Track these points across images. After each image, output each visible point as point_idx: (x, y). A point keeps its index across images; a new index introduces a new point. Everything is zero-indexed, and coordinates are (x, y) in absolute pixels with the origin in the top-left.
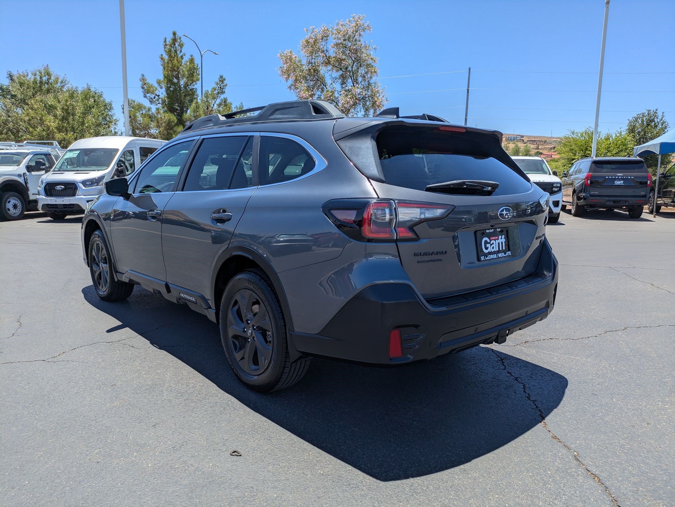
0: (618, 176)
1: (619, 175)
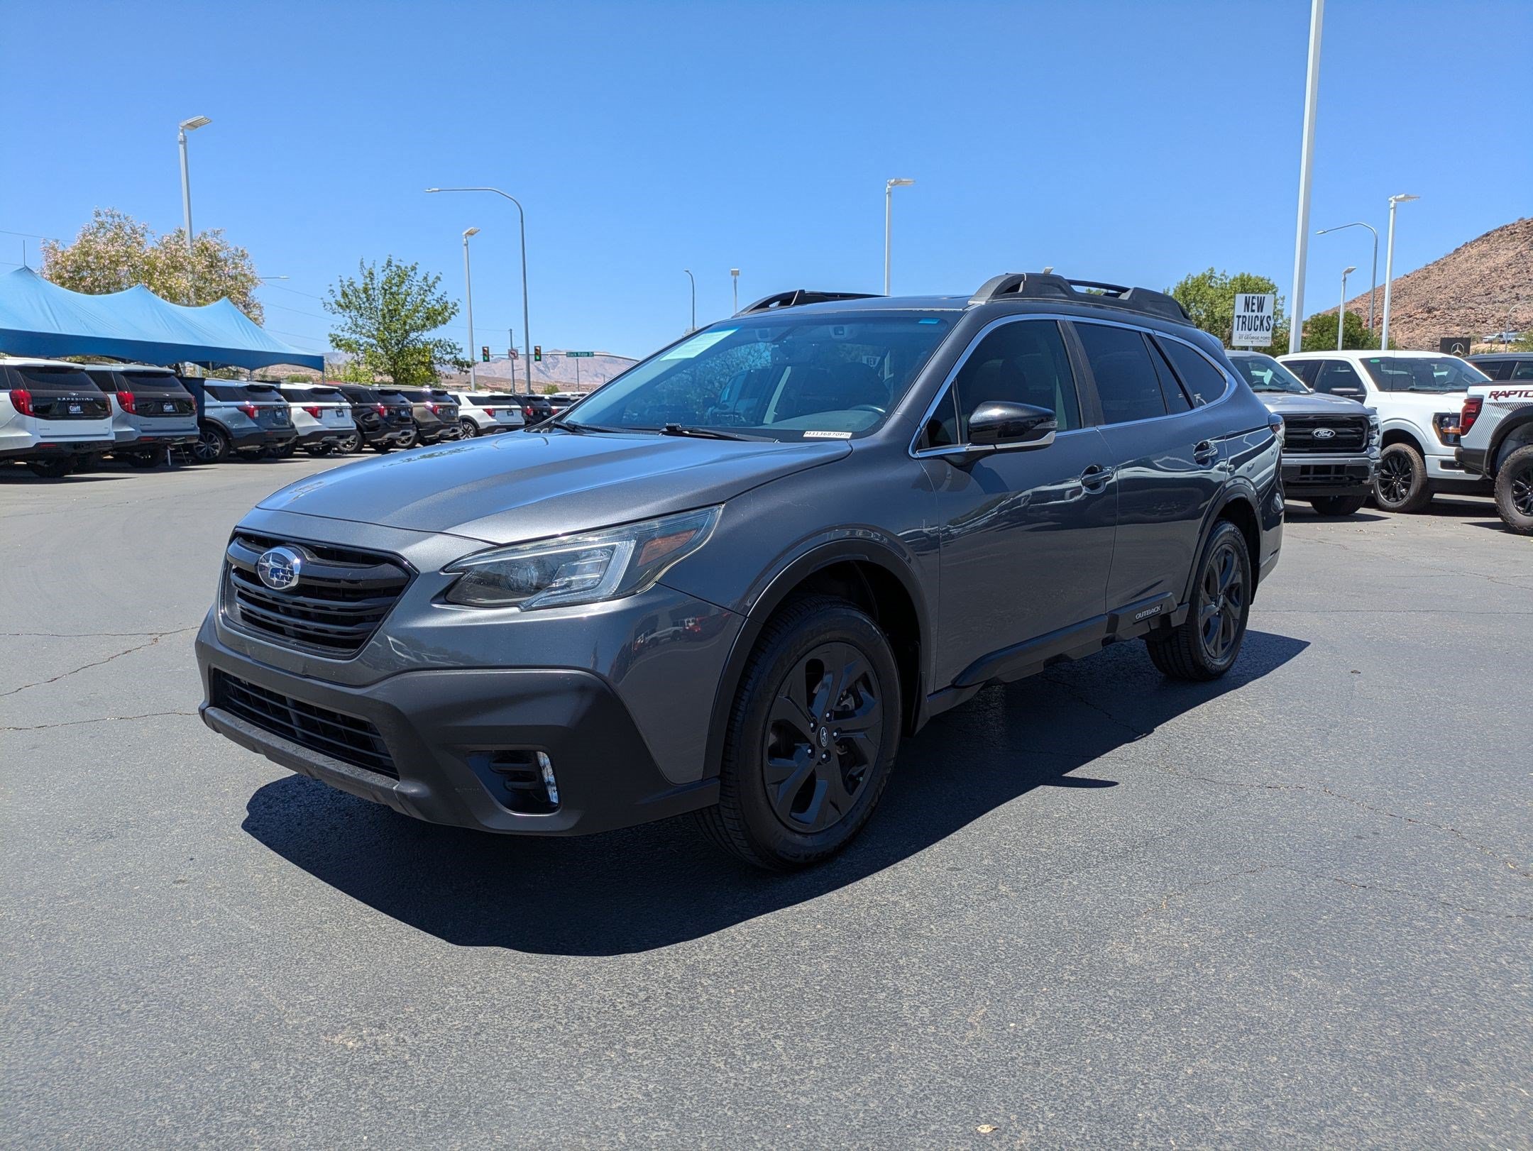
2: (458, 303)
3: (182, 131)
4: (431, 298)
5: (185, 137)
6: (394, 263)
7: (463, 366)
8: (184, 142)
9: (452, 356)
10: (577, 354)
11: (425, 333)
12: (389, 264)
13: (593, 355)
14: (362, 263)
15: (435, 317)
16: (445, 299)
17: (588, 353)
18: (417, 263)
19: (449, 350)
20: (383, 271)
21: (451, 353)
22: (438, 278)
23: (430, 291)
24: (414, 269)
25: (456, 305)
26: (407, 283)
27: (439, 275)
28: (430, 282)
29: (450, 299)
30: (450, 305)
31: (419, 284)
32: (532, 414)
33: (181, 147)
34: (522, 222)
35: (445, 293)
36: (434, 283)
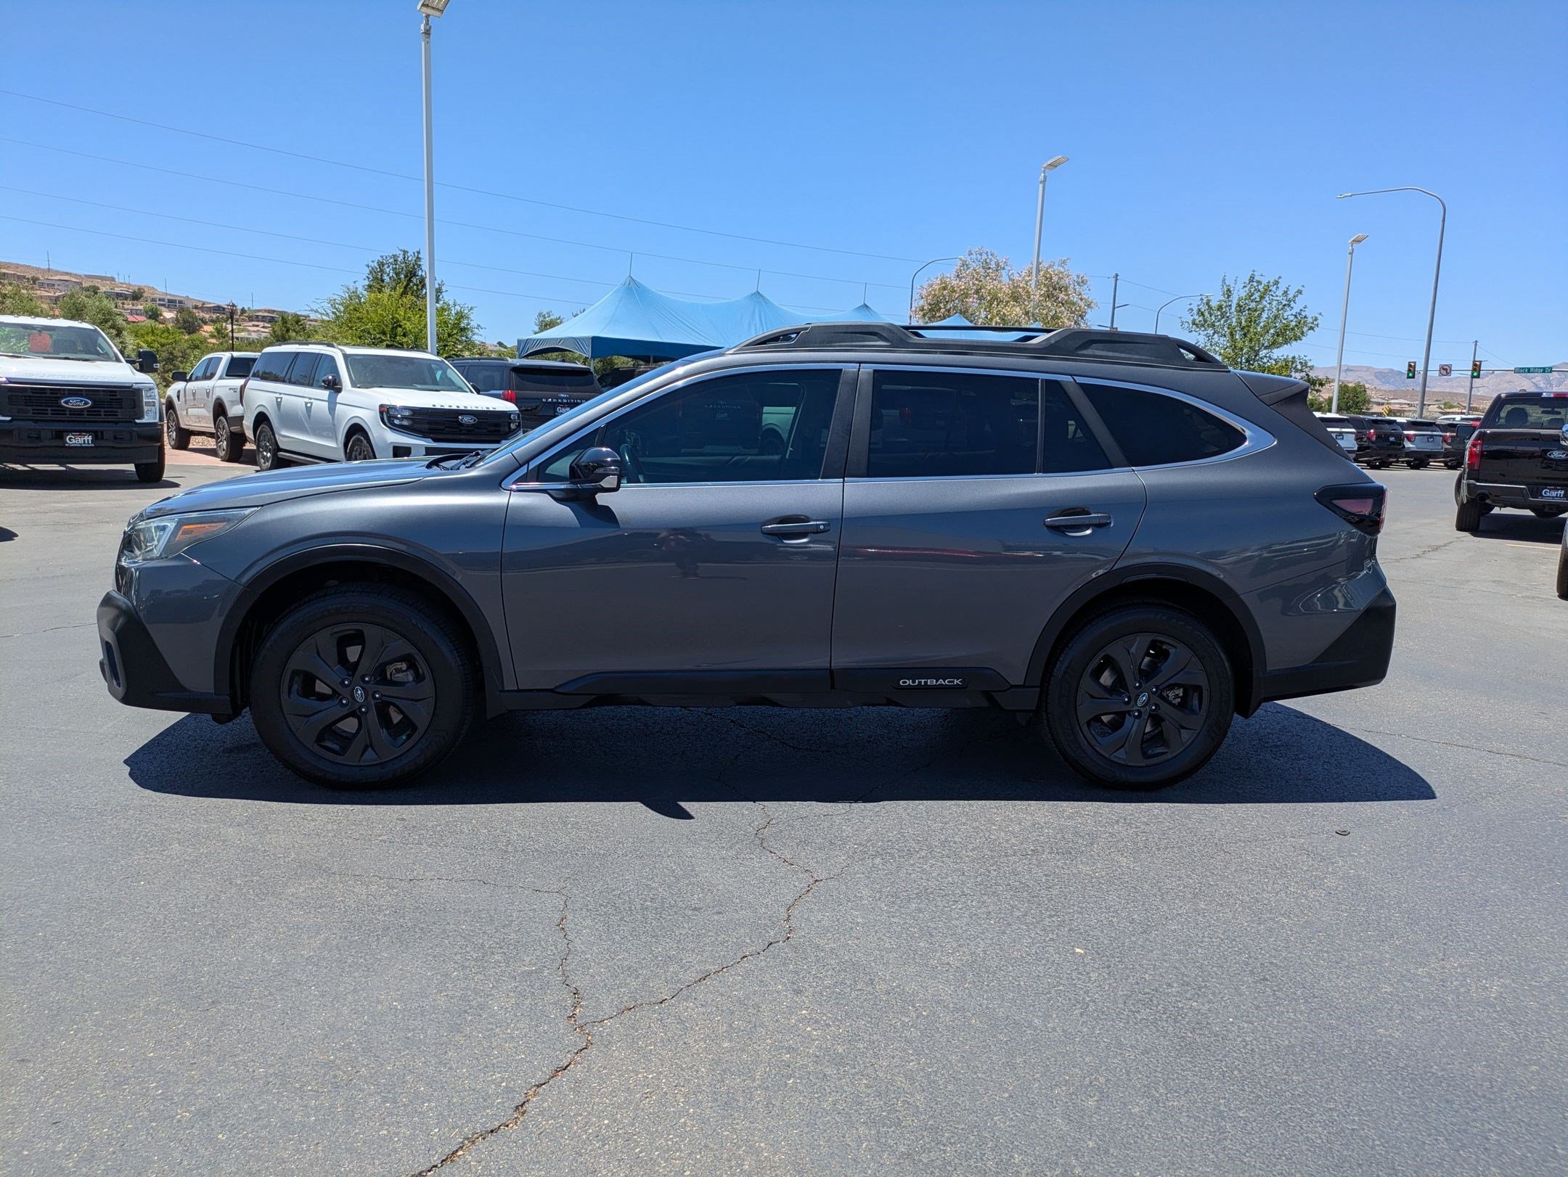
0: (562, 398)
1: (562, 395)
2: (1319, 317)
3: (1044, 172)
4: (1289, 313)
5: (1045, 177)
6: (1256, 278)
7: (1315, 385)
8: (1044, 182)
9: (1304, 374)
10: (1529, 370)
11: (1275, 350)
12: (1252, 279)
13: (1551, 372)
14: (1224, 280)
15: (1287, 334)
16: (1303, 314)
17: (1544, 369)
18: (1280, 277)
19: (1299, 367)
20: (1245, 287)
21: (1302, 371)
22: (1300, 292)
23: (1289, 305)
24: (1276, 283)
25: (1316, 319)
26: (1267, 298)
27: (1301, 288)
28: (1290, 296)
29: (1310, 314)
30: (1310, 320)
31: (1278, 298)
32: (1374, 439)
33: (1041, 186)
34: (1444, 221)
35: (1305, 307)
36: (1294, 297)
